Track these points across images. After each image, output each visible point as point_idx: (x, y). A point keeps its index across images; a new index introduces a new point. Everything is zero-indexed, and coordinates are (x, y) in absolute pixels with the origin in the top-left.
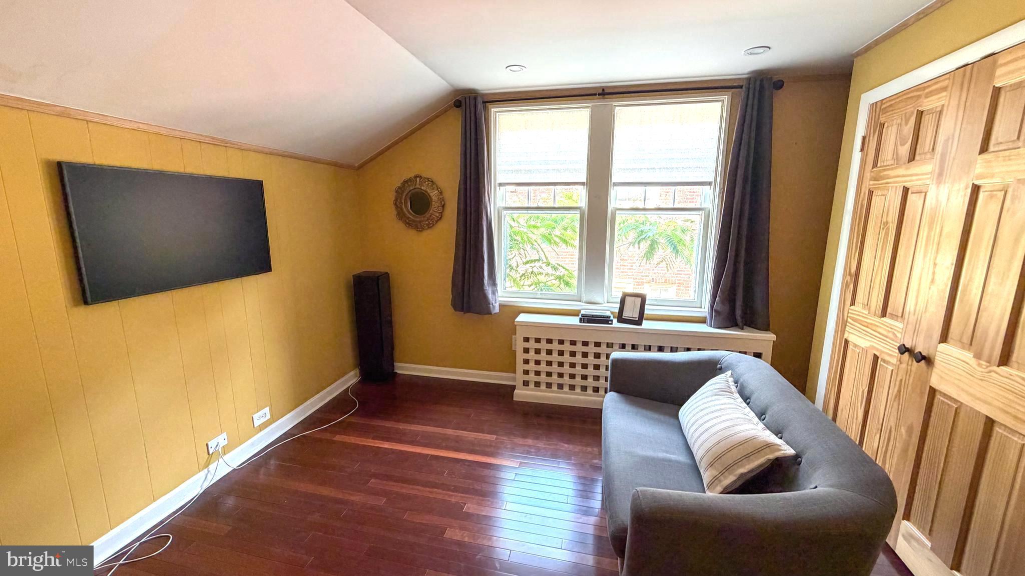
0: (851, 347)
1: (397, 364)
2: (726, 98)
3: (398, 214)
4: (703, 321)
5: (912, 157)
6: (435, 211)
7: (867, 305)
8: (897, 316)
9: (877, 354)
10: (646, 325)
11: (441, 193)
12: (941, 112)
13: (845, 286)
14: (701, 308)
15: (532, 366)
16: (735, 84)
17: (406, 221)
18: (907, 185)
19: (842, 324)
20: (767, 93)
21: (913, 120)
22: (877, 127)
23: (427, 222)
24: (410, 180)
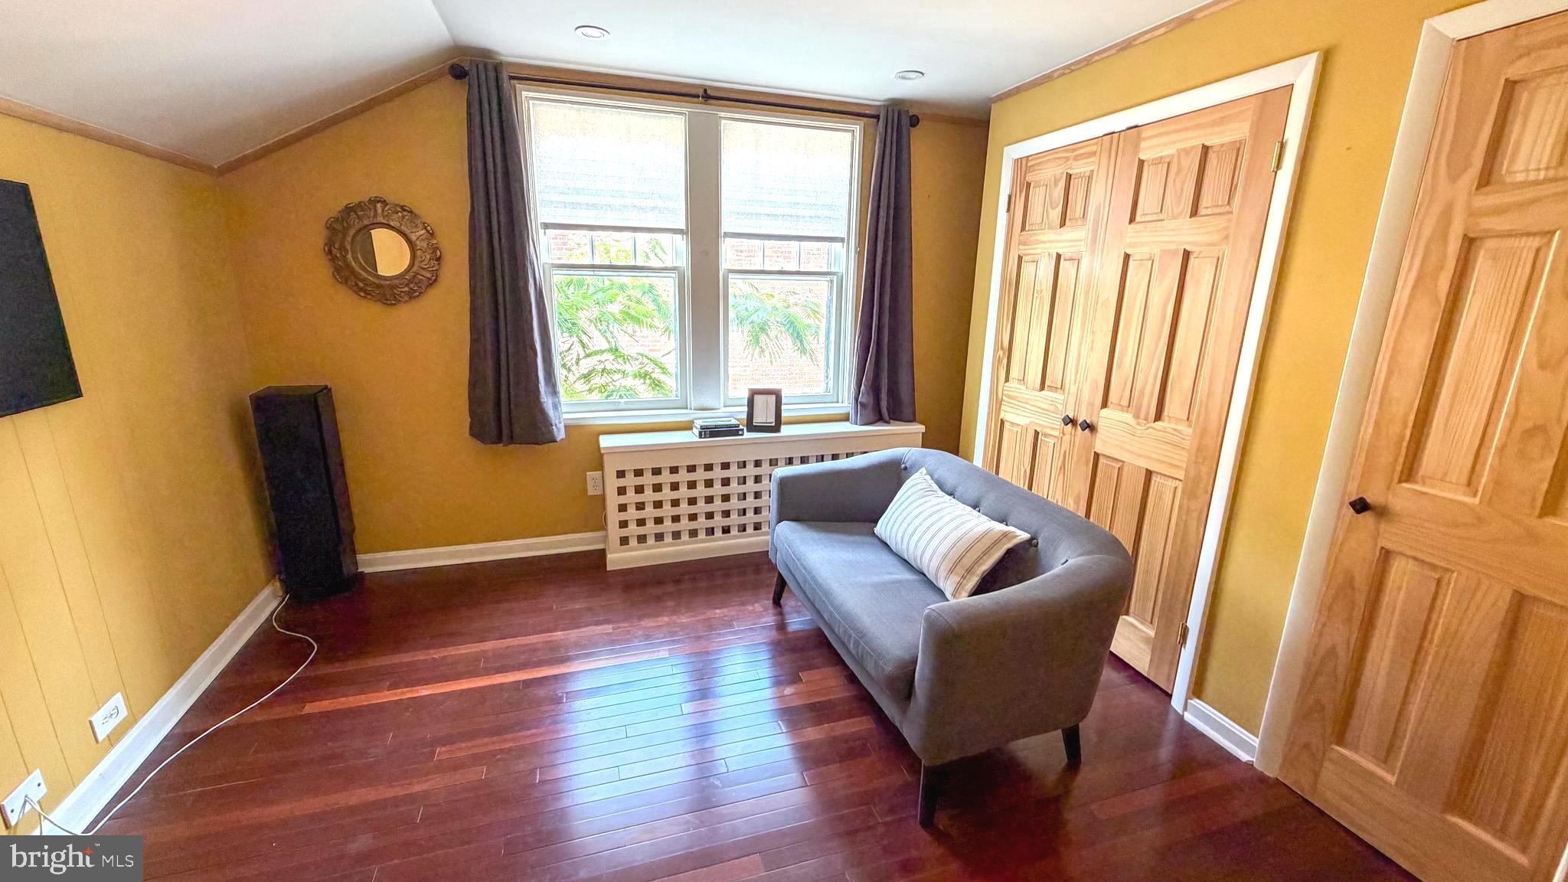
0: (1007, 426)
1: (360, 557)
2: (857, 128)
3: (337, 270)
4: (845, 418)
5: (1063, 224)
6: (424, 269)
7: (1023, 380)
8: (1056, 388)
9: (1039, 429)
10: (786, 431)
11: (432, 234)
12: (1090, 178)
13: (997, 361)
14: (838, 402)
15: (632, 514)
16: (867, 112)
17: (357, 284)
18: (1060, 252)
19: (997, 403)
20: (904, 130)
21: (1062, 184)
22: (1024, 186)
23: (406, 289)
24: (360, 205)
